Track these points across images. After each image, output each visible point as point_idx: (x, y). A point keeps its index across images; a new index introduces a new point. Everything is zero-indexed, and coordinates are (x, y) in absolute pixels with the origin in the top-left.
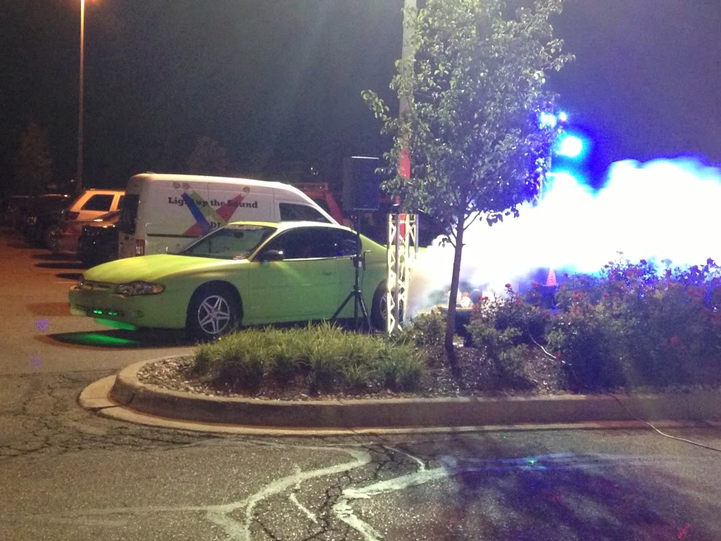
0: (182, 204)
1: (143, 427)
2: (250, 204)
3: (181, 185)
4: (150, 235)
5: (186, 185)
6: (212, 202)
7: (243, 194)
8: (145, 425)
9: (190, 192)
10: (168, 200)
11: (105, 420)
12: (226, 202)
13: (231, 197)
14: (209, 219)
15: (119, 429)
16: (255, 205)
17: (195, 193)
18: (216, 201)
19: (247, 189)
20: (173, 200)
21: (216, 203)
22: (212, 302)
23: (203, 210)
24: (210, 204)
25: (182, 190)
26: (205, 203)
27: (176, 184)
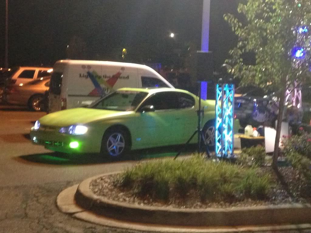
0: (87, 78)
1: (105, 228)
2: (125, 77)
3: (86, 67)
4: (69, 96)
5: (89, 66)
6: (104, 76)
7: (121, 71)
8: (107, 226)
9: (91, 71)
10: (79, 76)
11: (79, 222)
12: (111, 76)
13: (115, 73)
14: (103, 86)
15: (91, 229)
16: (128, 77)
17: (94, 72)
18: (106, 76)
19: (123, 68)
20: (82, 75)
21: (105, 77)
22: (115, 137)
23: (99, 81)
24: (102, 77)
25: (87, 70)
26: (100, 77)
27: (83, 66)
